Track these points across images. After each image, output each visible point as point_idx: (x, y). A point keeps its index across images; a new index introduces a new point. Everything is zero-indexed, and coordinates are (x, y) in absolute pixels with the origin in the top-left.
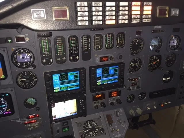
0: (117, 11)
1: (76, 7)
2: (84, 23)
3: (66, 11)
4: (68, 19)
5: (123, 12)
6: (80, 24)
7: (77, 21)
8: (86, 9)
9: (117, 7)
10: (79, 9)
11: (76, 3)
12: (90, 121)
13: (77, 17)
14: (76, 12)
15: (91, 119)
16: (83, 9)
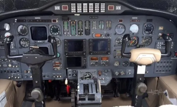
0: (88, 7)
1: (71, 5)
2: (74, 12)
3: (67, 7)
4: (68, 10)
5: (91, 8)
6: (72, 12)
7: (71, 11)
8: (75, 6)
9: (88, 5)
10: (72, 6)
11: (71, 4)
12: (89, 73)
13: (71, 9)
14: (71, 7)
15: (90, 72)
16: (73, 6)
